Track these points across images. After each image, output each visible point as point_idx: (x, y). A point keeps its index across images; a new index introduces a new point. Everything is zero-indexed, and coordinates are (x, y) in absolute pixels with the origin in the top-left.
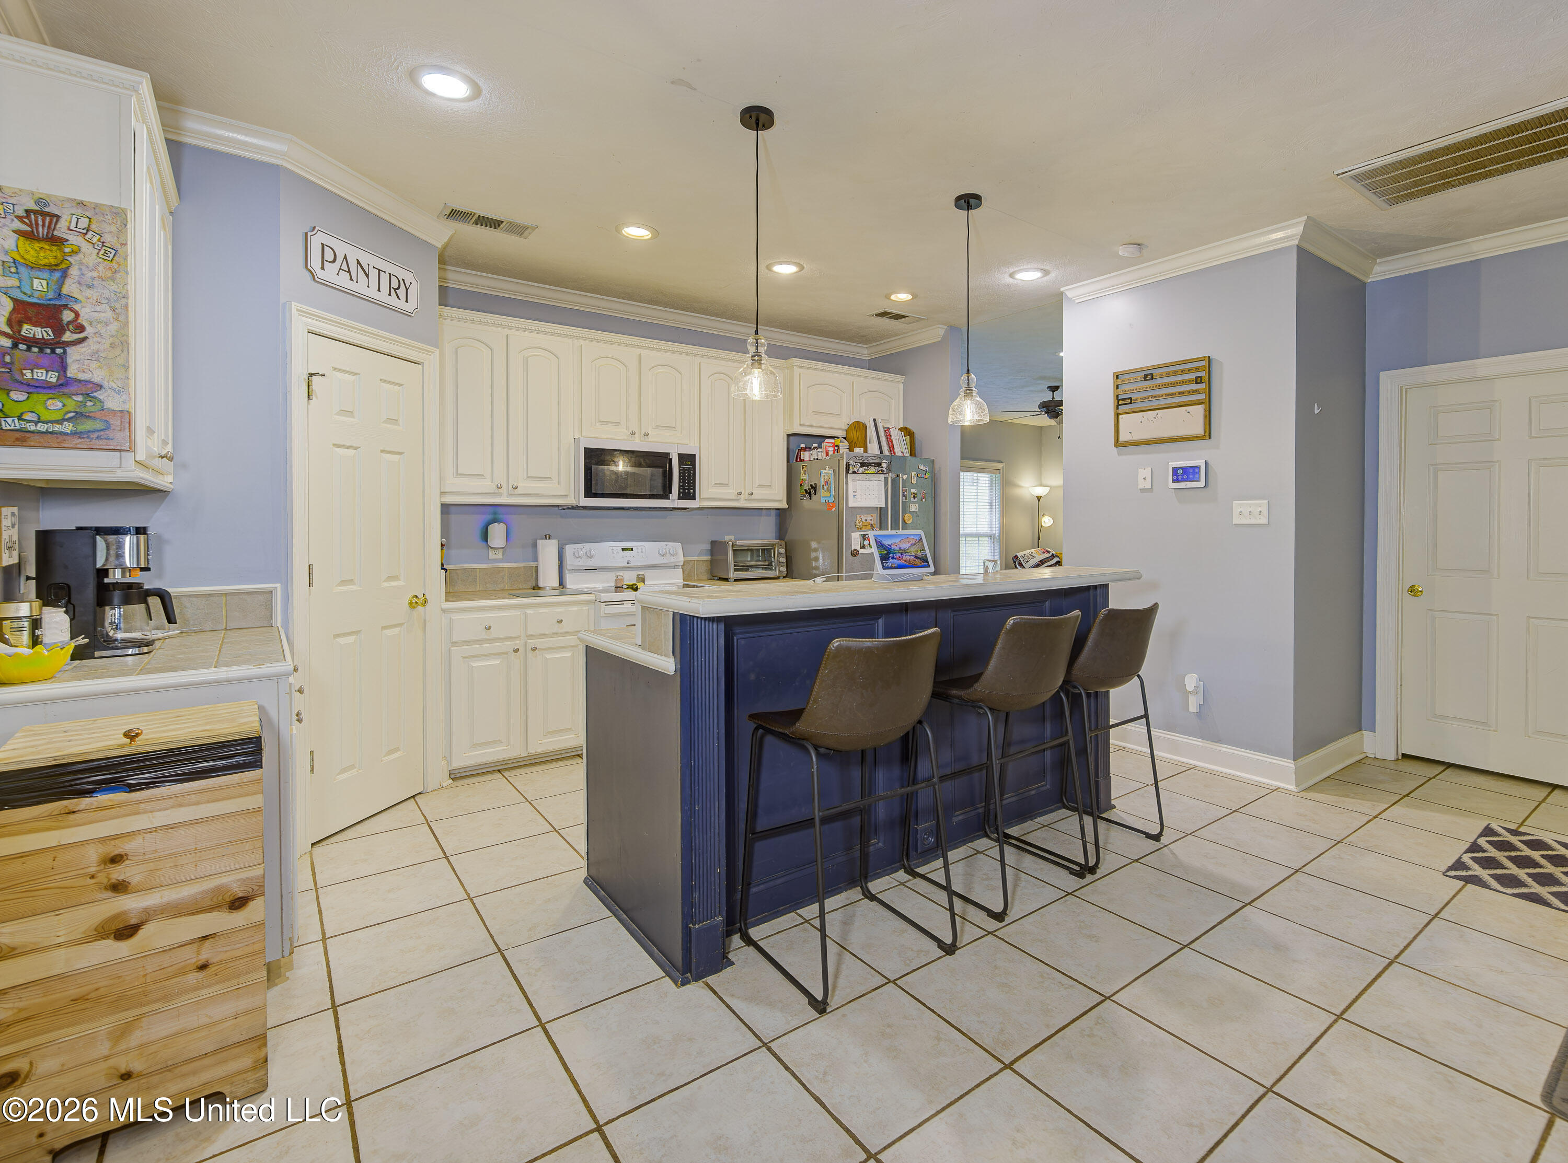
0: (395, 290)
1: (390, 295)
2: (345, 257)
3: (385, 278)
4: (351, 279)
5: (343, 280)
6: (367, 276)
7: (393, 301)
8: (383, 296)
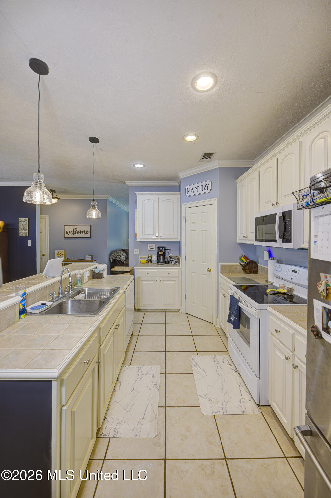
0: (204, 188)
1: (203, 190)
2: (192, 188)
3: (201, 187)
4: (194, 192)
5: (192, 193)
6: (197, 189)
7: (204, 191)
8: (202, 192)
